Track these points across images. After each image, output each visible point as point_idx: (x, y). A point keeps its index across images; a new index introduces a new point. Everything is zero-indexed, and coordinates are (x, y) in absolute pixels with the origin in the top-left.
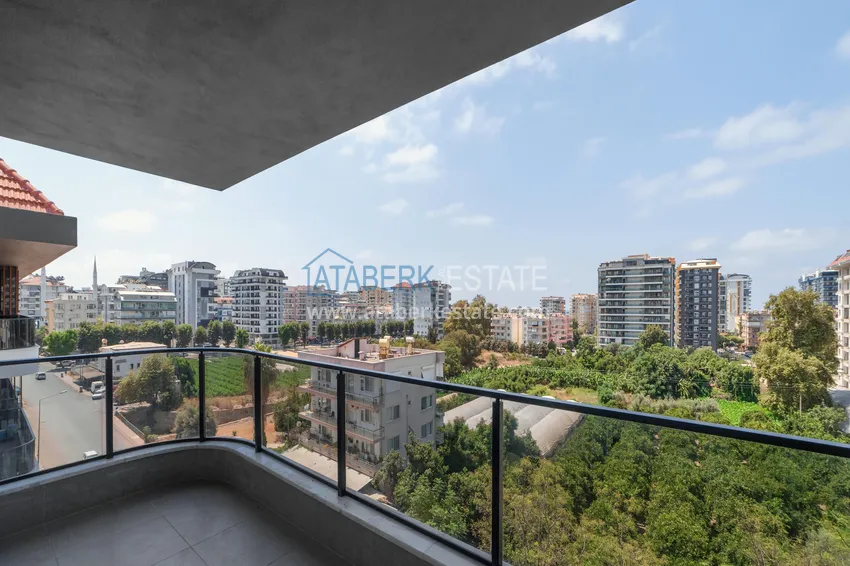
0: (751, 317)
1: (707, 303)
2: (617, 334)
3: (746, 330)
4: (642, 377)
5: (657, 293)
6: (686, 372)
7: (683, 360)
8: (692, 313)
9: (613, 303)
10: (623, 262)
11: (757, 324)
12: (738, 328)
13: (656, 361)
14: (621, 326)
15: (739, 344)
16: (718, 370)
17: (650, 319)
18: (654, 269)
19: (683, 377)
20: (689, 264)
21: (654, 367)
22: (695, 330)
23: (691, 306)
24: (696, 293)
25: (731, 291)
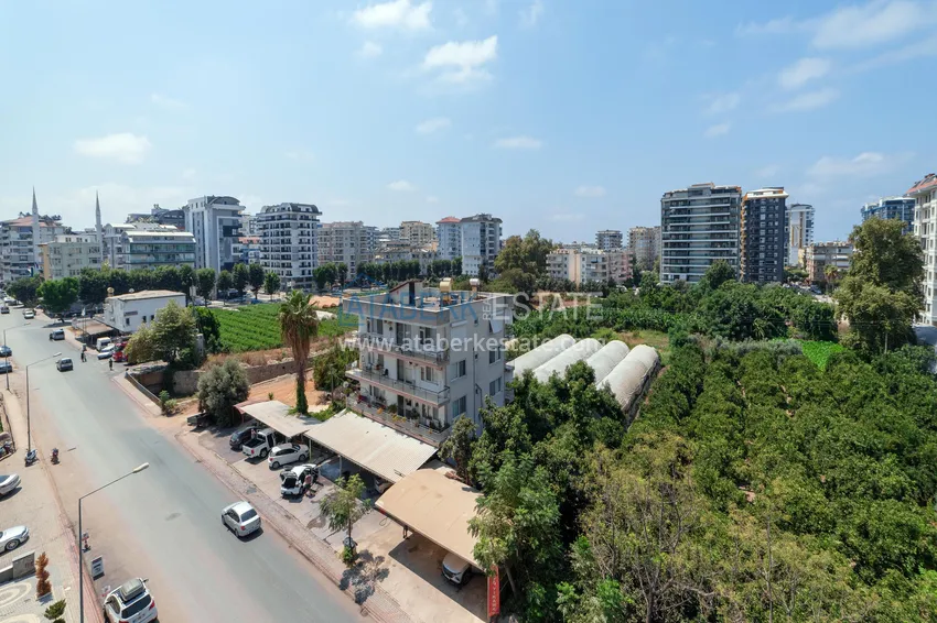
0: (817, 249)
1: (773, 235)
2: (681, 270)
3: (811, 264)
4: (714, 317)
5: (723, 225)
6: (761, 311)
7: (757, 298)
8: (758, 246)
9: (677, 236)
10: (688, 192)
11: (823, 257)
12: (801, 262)
13: (730, 299)
14: (685, 262)
15: (802, 277)
16: (794, 308)
17: (716, 253)
18: (721, 199)
19: (759, 316)
20: (755, 193)
21: (728, 306)
22: (761, 264)
23: (757, 239)
24: (762, 225)
25: (794, 222)
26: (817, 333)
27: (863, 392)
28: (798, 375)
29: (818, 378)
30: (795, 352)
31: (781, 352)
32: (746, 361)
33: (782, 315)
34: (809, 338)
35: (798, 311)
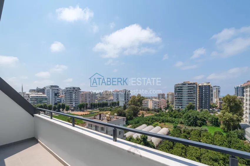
0: (220, 99)
1: (207, 96)
2: (180, 105)
3: (218, 103)
4: (186, 119)
5: (192, 93)
6: (199, 118)
7: (198, 114)
8: (202, 99)
9: (179, 96)
10: (182, 84)
11: (221, 101)
12: (216, 102)
13: (191, 115)
14: (181, 103)
15: (216, 107)
16: (209, 117)
17: (190, 101)
18: (191, 86)
19: (199, 120)
20: (201, 84)
21: (190, 117)
22: (203, 104)
23: (202, 96)
24: (203, 93)
25: (214, 91)
26: (215, 124)
27: (220, 143)
28: (205, 137)
29: (209, 139)
30: (206, 131)
31: (202, 131)
32: (192, 133)
33: (205, 119)
34: (213, 126)
35: (210, 118)
